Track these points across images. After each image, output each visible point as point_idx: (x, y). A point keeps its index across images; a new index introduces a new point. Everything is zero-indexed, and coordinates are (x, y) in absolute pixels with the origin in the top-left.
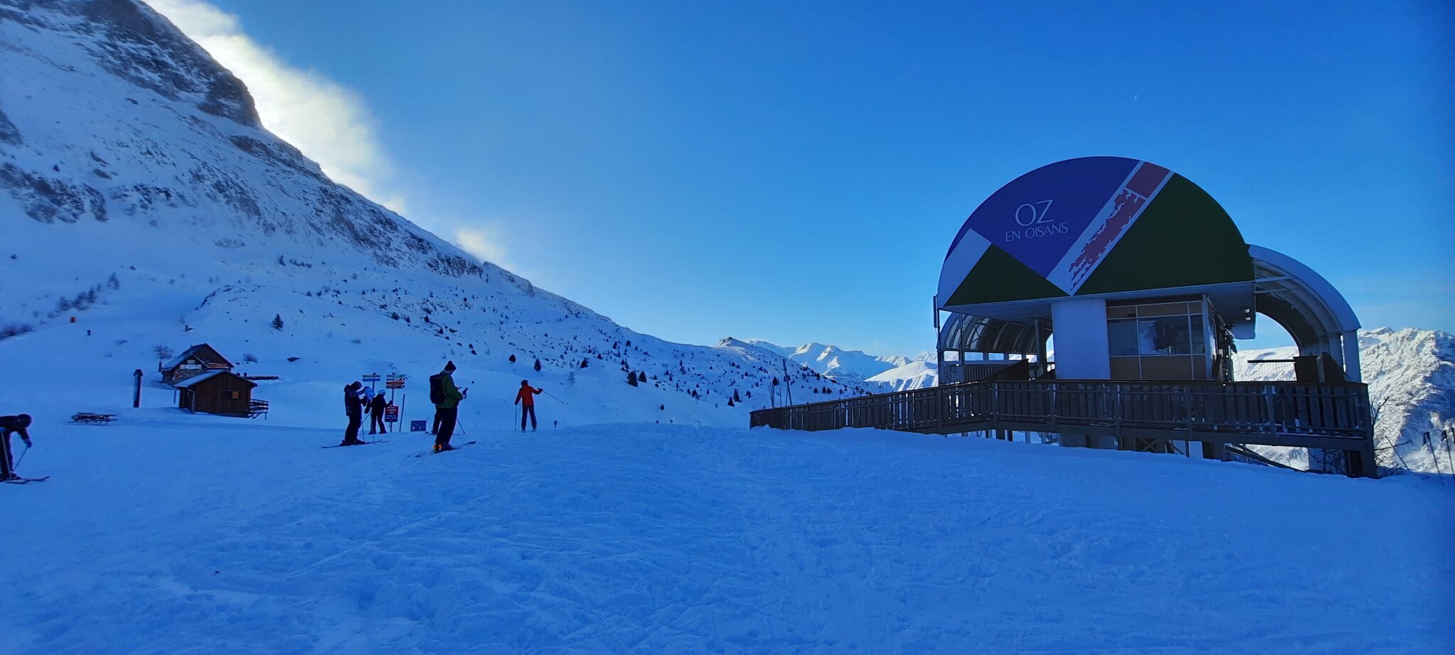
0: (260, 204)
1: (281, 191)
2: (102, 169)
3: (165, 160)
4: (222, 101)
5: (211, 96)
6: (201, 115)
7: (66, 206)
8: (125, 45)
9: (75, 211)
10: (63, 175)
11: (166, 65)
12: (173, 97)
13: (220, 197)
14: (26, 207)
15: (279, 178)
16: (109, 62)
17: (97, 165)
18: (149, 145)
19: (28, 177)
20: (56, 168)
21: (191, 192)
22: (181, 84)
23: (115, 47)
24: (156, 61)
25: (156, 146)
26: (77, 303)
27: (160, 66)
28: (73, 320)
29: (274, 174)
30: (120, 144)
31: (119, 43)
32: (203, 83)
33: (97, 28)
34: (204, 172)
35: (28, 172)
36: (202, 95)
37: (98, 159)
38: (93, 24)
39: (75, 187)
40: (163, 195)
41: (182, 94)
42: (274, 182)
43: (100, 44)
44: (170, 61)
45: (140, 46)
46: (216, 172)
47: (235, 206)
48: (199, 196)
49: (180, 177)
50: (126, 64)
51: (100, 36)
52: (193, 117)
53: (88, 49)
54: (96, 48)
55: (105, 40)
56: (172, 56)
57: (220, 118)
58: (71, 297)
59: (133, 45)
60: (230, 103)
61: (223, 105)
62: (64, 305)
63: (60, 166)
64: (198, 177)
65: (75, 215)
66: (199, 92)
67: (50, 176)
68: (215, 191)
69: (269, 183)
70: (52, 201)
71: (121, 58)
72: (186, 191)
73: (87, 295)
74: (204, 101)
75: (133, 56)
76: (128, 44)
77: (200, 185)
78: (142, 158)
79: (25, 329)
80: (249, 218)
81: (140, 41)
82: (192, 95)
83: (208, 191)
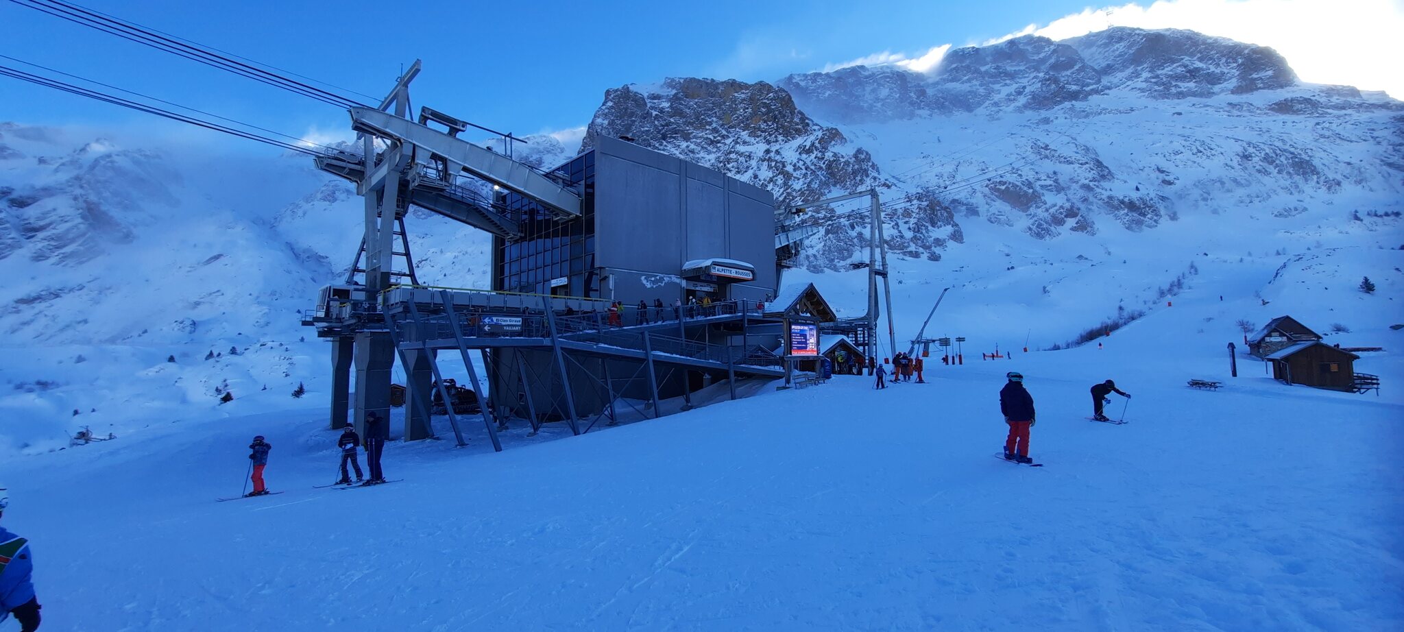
0: (1316, 162)
1: (1338, 141)
2: (1167, 178)
3: (1213, 152)
4: (1255, 76)
5: (1242, 77)
6: (1235, 99)
7: (1149, 216)
8: (1164, 72)
9: (1155, 218)
10: (1143, 191)
11: (1198, 70)
12: (1210, 94)
13: (1271, 168)
14: (1125, 224)
15: (1334, 126)
16: (1156, 91)
17: (1161, 176)
18: (1198, 144)
19: (1122, 202)
20: (1137, 189)
21: (1243, 173)
22: (1214, 79)
23: (1157, 76)
24: (1189, 71)
25: (1203, 143)
26: (1170, 290)
27: (1193, 74)
28: (1170, 304)
29: (1327, 125)
30: (1177, 153)
31: (1159, 72)
32: (1232, 68)
33: (1142, 70)
34: (1251, 150)
35: (1121, 198)
36: (1234, 80)
37: (1163, 172)
38: (1139, 68)
39: (1152, 199)
40: (1218, 184)
41: (1216, 88)
42: (1327, 133)
43: (1146, 81)
44: (1199, 65)
45: (1175, 65)
46: (1262, 146)
47: (1289, 173)
48: (1250, 175)
49: (1229, 163)
50: (1167, 86)
51: (1145, 75)
52: (1230, 104)
53: (1139, 89)
54: (1144, 85)
55: (1149, 75)
56: (1201, 60)
57: (1255, 92)
58: (1166, 287)
59: (1169, 68)
60: (1262, 74)
61: (1256, 79)
62: (1162, 294)
63: (1139, 186)
64: (1246, 157)
65: (1155, 221)
66: (1230, 78)
67: (1135, 196)
68: (1265, 165)
69: (1322, 136)
70: (1139, 215)
71: (1163, 84)
72: (1238, 173)
73: (1176, 283)
74: (1235, 84)
75: (1170, 76)
76: (1166, 69)
77: (1249, 164)
78: (1194, 158)
79: (1141, 315)
80: (1306, 180)
81: (1173, 62)
82: (1225, 85)
83: (1258, 167)
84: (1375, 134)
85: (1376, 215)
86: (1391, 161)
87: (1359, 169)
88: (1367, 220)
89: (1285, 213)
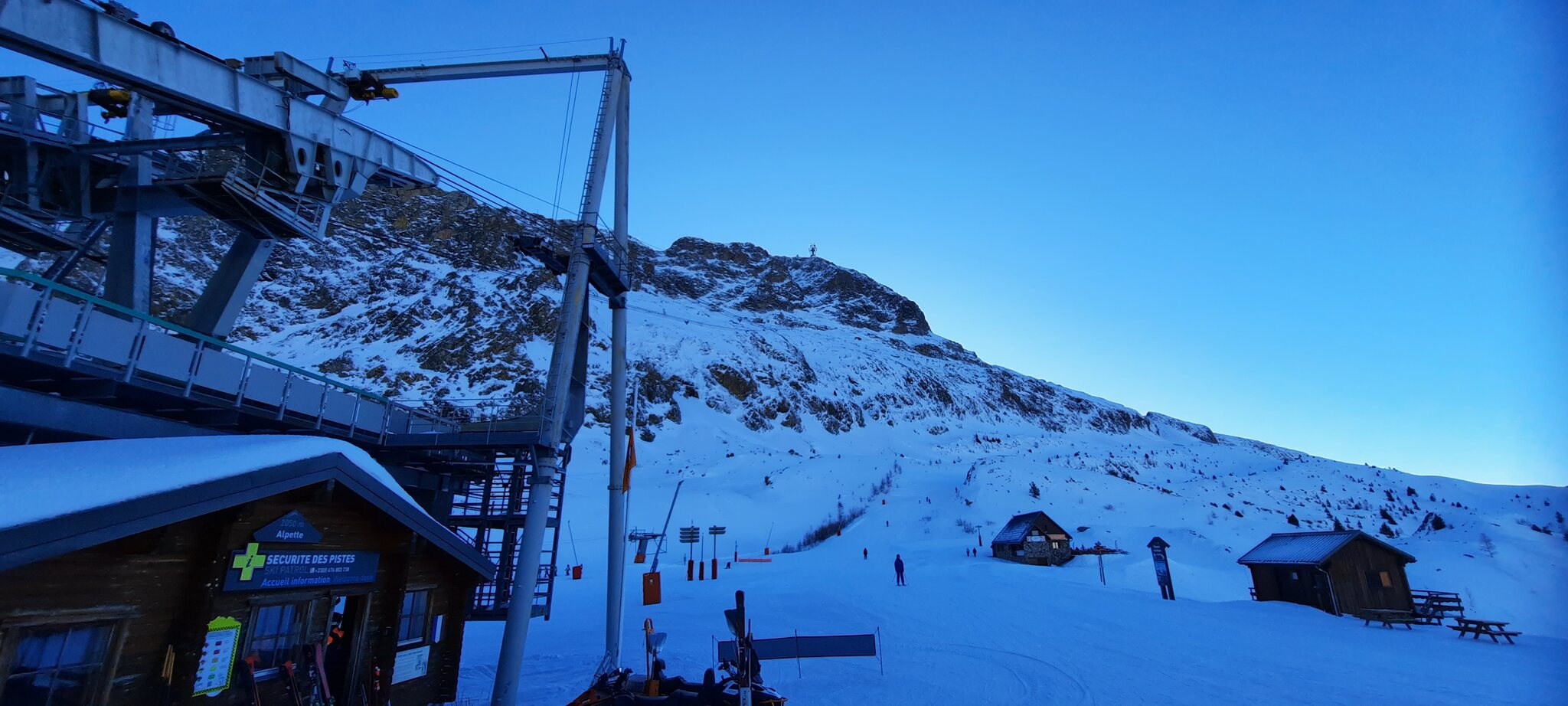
0: (950, 392)
1: (959, 381)
2: (856, 388)
3: (888, 372)
4: (906, 322)
5: (899, 321)
6: (895, 336)
7: (844, 420)
8: (848, 303)
9: (848, 422)
10: (839, 397)
11: (871, 307)
12: (878, 329)
13: (925, 393)
14: (824, 425)
15: (956, 369)
16: (843, 317)
17: (852, 385)
18: (877, 363)
19: (823, 404)
20: (835, 394)
21: (907, 393)
22: (883, 318)
23: (844, 305)
24: (865, 307)
25: (881, 363)
26: (882, 487)
27: (866, 310)
29: (952, 367)
30: (863, 368)
31: (846, 302)
32: (893, 312)
33: (834, 297)
34: (912, 375)
35: (823, 400)
36: (893, 322)
37: (853, 382)
38: (832, 295)
39: (846, 405)
40: (892, 400)
41: (883, 325)
42: (953, 373)
43: (836, 307)
44: (873, 305)
45: (856, 300)
46: (919, 373)
47: (935, 398)
48: (912, 395)
49: (899, 383)
50: (851, 315)
51: (836, 302)
52: (891, 340)
53: (831, 312)
54: (835, 310)
55: (838, 303)
56: (873, 300)
57: (906, 335)
58: (878, 484)
59: (852, 301)
60: (910, 322)
61: (906, 324)
62: (875, 492)
63: (837, 392)
64: (909, 381)
65: (849, 426)
66: (891, 320)
67: (833, 399)
68: (921, 389)
69: (950, 375)
70: (836, 417)
71: (848, 313)
72: (903, 392)
73: (886, 481)
74: (894, 325)
75: (852, 307)
76: (850, 301)
77: (911, 387)
78: (874, 374)
79: (861, 513)
80: (946, 406)
81: (855, 297)
82: (887, 324)
83: (917, 390)
84: (979, 380)
85: (988, 440)
86: (988, 401)
87: (974, 403)
88: (983, 442)
89: (934, 431)
